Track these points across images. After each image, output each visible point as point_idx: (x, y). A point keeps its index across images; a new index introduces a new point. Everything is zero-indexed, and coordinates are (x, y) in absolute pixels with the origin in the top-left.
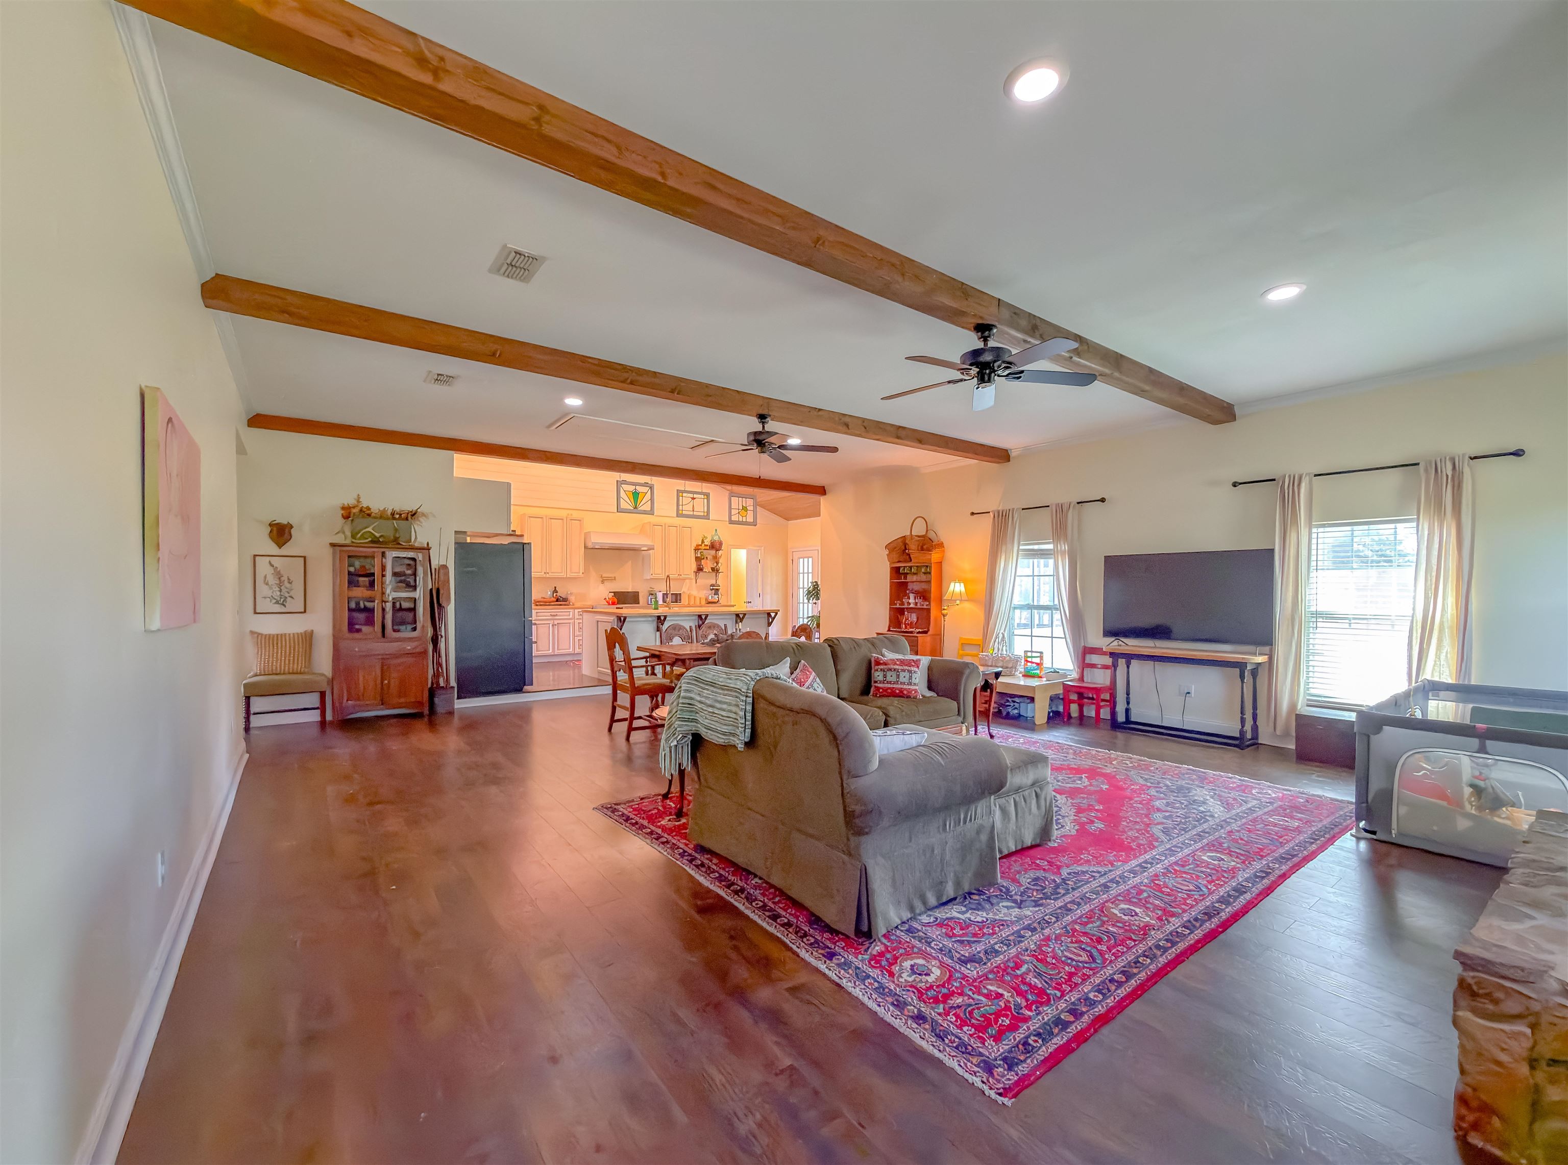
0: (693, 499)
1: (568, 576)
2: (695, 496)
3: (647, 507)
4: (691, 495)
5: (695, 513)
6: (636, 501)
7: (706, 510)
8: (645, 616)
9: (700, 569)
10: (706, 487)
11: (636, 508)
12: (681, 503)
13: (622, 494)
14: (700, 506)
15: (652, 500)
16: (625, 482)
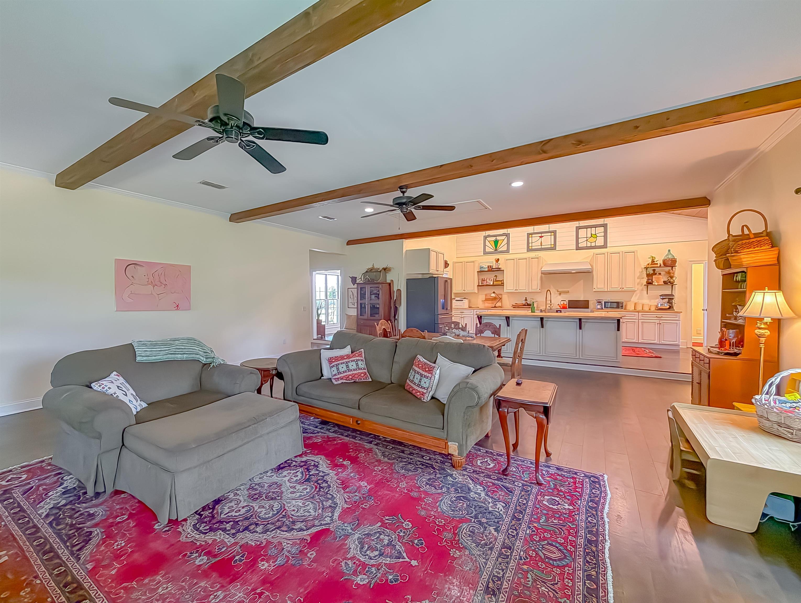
0: (541, 237)
1: (530, 291)
2: (543, 235)
3: (505, 248)
4: (540, 235)
5: (543, 247)
6: (496, 246)
7: (553, 243)
8: (500, 316)
9: (649, 283)
10: (553, 227)
11: (496, 250)
12: (530, 242)
13: (487, 243)
14: (548, 241)
15: (508, 243)
16: (489, 236)
